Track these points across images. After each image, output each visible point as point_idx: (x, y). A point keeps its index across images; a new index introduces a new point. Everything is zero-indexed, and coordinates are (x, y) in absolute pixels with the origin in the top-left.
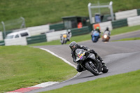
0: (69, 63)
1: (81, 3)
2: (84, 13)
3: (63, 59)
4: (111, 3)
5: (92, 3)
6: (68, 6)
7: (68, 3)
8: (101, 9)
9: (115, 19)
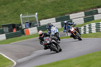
0: (7, 57)
1: (15, 14)
2: (17, 21)
3: (3, 55)
4: (37, 14)
5: (23, 14)
6: (5, 16)
7: (6, 14)
8: (29, 18)
9: (40, 25)
